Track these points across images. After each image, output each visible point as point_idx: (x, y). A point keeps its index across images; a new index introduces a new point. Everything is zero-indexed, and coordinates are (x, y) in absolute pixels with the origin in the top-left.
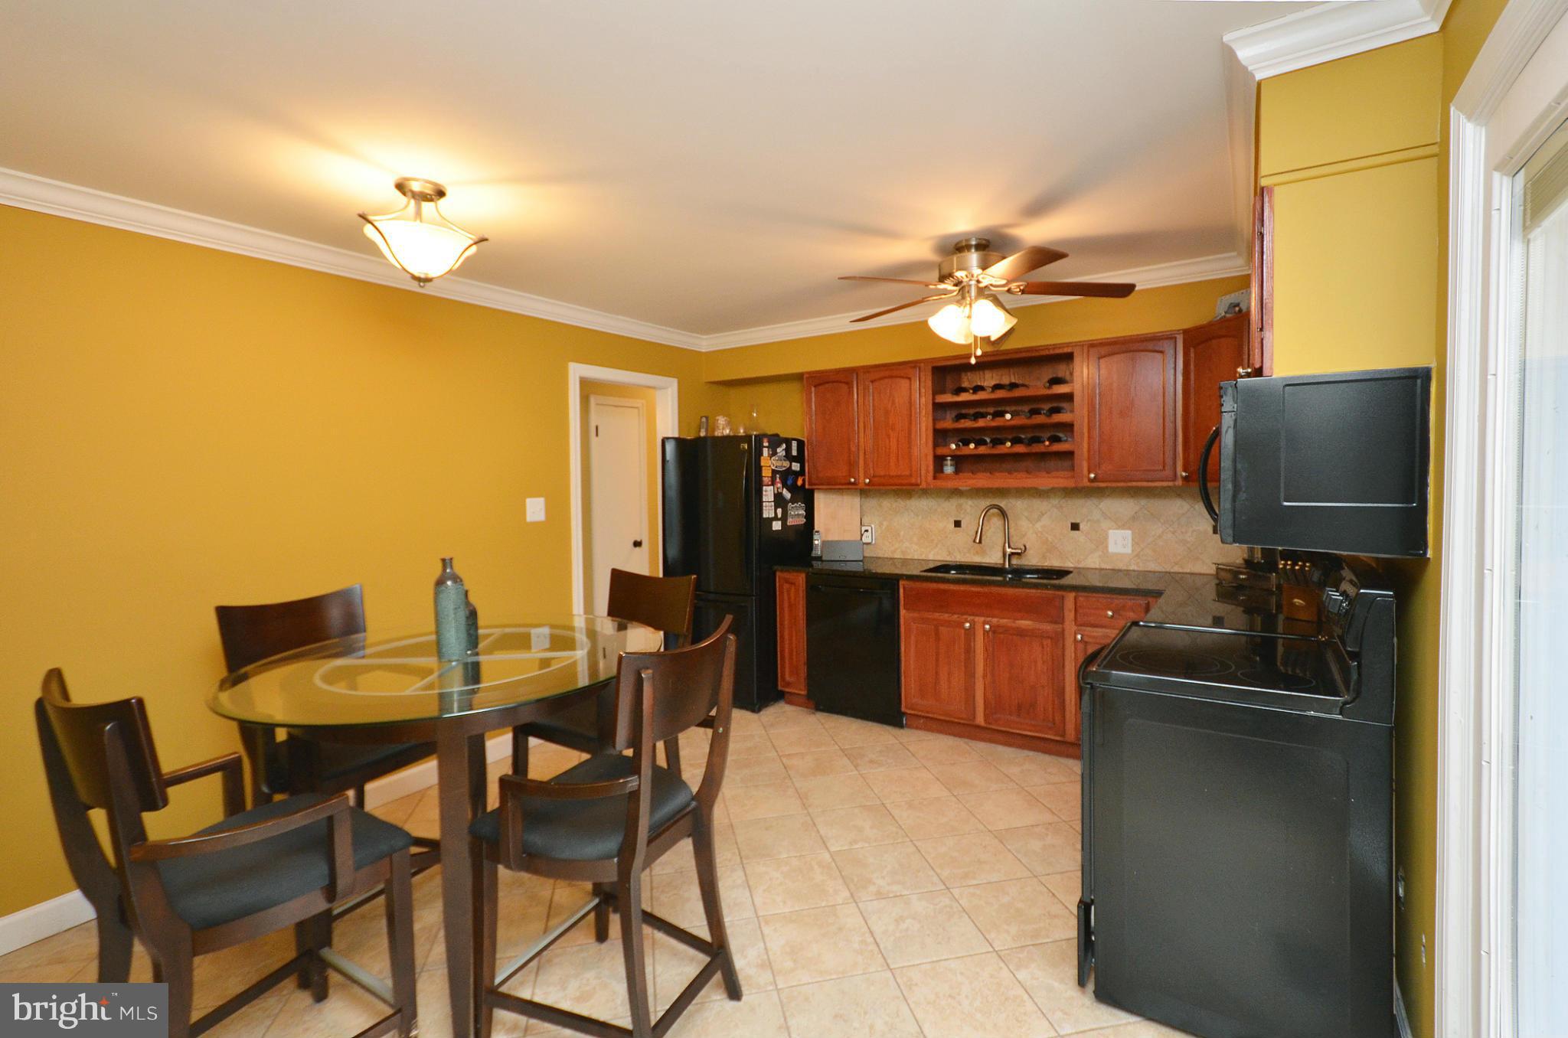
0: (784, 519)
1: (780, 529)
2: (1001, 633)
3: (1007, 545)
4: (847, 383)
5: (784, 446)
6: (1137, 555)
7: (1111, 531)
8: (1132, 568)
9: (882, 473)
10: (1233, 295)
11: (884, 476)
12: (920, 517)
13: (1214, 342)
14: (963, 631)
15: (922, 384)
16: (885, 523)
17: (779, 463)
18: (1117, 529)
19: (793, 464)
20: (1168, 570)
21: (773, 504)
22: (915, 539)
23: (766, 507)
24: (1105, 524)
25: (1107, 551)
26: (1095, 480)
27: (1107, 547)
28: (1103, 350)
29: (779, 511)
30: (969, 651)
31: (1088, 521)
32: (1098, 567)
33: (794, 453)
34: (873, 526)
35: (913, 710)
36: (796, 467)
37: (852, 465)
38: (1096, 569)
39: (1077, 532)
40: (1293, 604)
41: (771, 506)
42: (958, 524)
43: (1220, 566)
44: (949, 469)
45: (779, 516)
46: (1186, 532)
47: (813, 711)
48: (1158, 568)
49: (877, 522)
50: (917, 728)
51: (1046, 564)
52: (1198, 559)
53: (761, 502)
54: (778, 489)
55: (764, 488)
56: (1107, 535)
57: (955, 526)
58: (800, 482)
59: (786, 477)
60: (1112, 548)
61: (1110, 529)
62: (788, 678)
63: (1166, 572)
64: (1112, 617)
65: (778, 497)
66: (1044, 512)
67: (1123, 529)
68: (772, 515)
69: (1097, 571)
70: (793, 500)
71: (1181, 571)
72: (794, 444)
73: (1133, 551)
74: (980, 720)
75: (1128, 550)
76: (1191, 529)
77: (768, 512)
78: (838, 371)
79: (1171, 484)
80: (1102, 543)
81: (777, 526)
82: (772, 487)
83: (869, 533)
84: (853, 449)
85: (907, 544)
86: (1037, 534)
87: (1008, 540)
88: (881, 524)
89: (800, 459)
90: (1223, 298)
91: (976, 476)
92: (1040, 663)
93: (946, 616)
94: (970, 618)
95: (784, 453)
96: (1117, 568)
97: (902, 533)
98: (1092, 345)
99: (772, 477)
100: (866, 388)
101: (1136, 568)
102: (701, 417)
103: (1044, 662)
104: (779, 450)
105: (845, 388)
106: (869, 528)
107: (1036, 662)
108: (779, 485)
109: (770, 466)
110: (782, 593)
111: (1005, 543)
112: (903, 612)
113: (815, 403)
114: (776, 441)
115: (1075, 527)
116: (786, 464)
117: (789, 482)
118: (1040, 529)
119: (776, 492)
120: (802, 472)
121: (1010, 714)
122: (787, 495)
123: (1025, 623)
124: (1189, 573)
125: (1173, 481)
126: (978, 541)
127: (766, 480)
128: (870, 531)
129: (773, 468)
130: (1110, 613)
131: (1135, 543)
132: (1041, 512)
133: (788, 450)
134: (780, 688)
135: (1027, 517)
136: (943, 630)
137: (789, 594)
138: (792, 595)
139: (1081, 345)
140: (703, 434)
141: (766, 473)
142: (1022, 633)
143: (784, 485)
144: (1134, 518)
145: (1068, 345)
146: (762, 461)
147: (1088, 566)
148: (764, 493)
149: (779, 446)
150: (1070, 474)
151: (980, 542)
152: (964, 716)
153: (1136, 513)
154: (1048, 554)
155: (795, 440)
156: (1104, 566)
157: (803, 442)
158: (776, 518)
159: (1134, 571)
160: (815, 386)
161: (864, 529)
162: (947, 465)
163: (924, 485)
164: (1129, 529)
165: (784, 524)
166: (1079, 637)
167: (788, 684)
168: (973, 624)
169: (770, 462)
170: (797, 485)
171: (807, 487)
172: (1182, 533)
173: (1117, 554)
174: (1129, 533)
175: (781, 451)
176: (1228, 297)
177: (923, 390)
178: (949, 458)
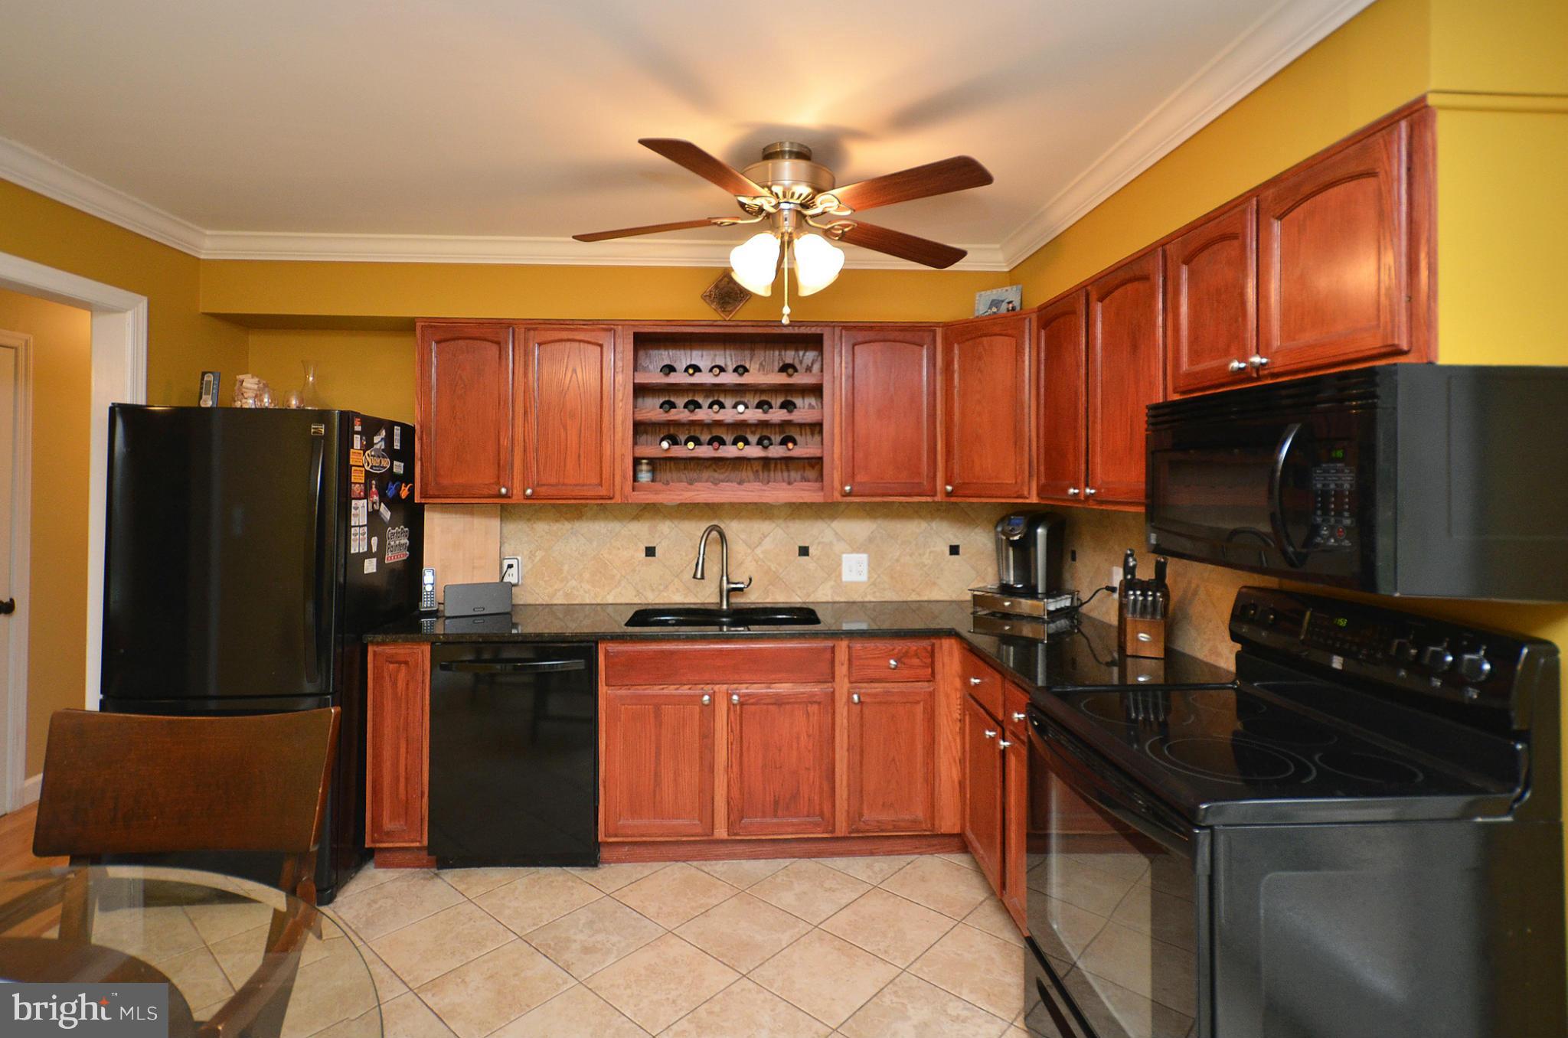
0: (380, 555)
1: (375, 571)
2: (752, 704)
3: (725, 578)
4: (498, 343)
5: (383, 433)
6: (874, 584)
7: (844, 556)
8: (867, 599)
9: (553, 481)
10: (995, 291)
11: (557, 485)
12: (595, 544)
13: (985, 340)
14: (697, 709)
15: (619, 356)
16: (539, 554)
17: (376, 462)
18: (852, 553)
19: (395, 463)
20: (905, 599)
21: (366, 528)
22: (587, 575)
23: (356, 535)
24: (838, 547)
25: (841, 579)
26: (849, 494)
27: (840, 575)
28: (860, 336)
29: (374, 540)
30: (707, 737)
31: (819, 543)
32: (830, 600)
33: (397, 446)
34: (519, 558)
35: (616, 836)
36: (399, 467)
37: (501, 468)
38: (828, 603)
39: (806, 557)
40: (1138, 640)
41: (363, 534)
42: (650, 552)
43: (976, 593)
44: (645, 476)
45: (374, 549)
46: (924, 554)
47: (435, 870)
48: (895, 598)
49: (526, 553)
50: (619, 861)
51: (768, 600)
52: (934, 584)
53: (348, 527)
54: (374, 503)
55: (354, 502)
56: (840, 560)
57: (647, 555)
58: (404, 494)
59: (382, 483)
60: (847, 576)
61: (844, 553)
62: (388, 825)
63: (903, 602)
64: (896, 667)
65: (373, 515)
66: (766, 534)
67: (858, 552)
68: (364, 549)
69: (829, 606)
70: (393, 523)
71: (918, 599)
72: (397, 430)
73: (869, 578)
74: (721, 832)
75: (864, 578)
76: (928, 551)
77: (358, 544)
78: (481, 323)
79: (929, 499)
80: (835, 570)
81: (370, 566)
82: (366, 501)
83: (514, 570)
84: (505, 442)
85: (573, 583)
86: (757, 562)
87: (725, 571)
88: (532, 555)
89: (406, 455)
90: (983, 293)
91: (693, 487)
92: (804, 738)
93: (671, 690)
94: (708, 688)
95: (382, 445)
96: (851, 600)
97: (566, 568)
98: (847, 327)
99: (365, 484)
100: (527, 353)
101: (873, 599)
102: (204, 374)
103: (809, 736)
104: (376, 439)
105: (493, 350)
106: (514, 562)
107: (798, 738)
108: (376, 498)
109: (363, 466)
110: (378, 678)
111: (722, 576)
112: (603, 689)
113: (437, 368)
114: (372, 426)
115: (804, 551)
116: (386, 463)
117: (390, 493)
118: (761, 556)
119: (370, 510)
120: (408, 476)
121: (764, 816)
122: (386, 514)
123: (783, 688)
124: (926, 601)
125: (932, 496)
126: (699, 576)
127: (357, 489)
128: (515, 566)
129: (368, 469)
130: (893, 662)
131: (872, 568)
132: (763, 534)
133: (389, 439)
134: (368, 844)
135: (744, 542)
136: (667, 709)
137: (395, 684)
138: (401, 684)
139: (832, 325)
140: (207, 402)
141: (357, 477)
142: (779, 701)
143: (383, 498)
144: (871, 540)
145: (817, 324)
146: (352, 456)
147: (819, 600)
148: (353, 511)
149: (377, 433)
150: (817, 485)
151: (703, 577)
152: (699, 830)
153: (872, 532)
154: (770, 587)
155: (398, 424)
156: (837, 599)
157: (413, 429)
158: (369, 554)
159: (870, 602)
160: (438, 342)
161: (506, 563)
162: (641, 471)
163: (618, 499)
164: (864, 552)
165: (380, 563)
166: (856, 697)
167: (390, 835)
168: (713, 696)
169: (363, 460)
170: (400, 498)
171: (417, 500)
172: (920, 555)
173: (852, 583)
174: (864, 557)
175: (378, 440)
176: (989, 292)
177: (619, 364)
178: (644, 461)
